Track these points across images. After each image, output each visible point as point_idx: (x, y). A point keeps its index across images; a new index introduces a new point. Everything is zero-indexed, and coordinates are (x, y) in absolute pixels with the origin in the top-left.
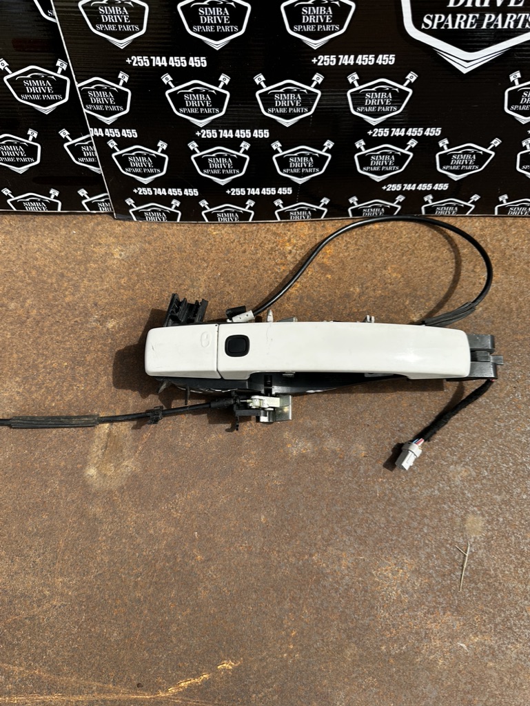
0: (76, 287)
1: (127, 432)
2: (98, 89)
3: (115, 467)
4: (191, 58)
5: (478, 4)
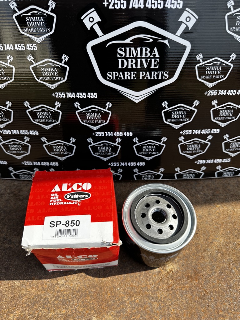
5: (134, 67)
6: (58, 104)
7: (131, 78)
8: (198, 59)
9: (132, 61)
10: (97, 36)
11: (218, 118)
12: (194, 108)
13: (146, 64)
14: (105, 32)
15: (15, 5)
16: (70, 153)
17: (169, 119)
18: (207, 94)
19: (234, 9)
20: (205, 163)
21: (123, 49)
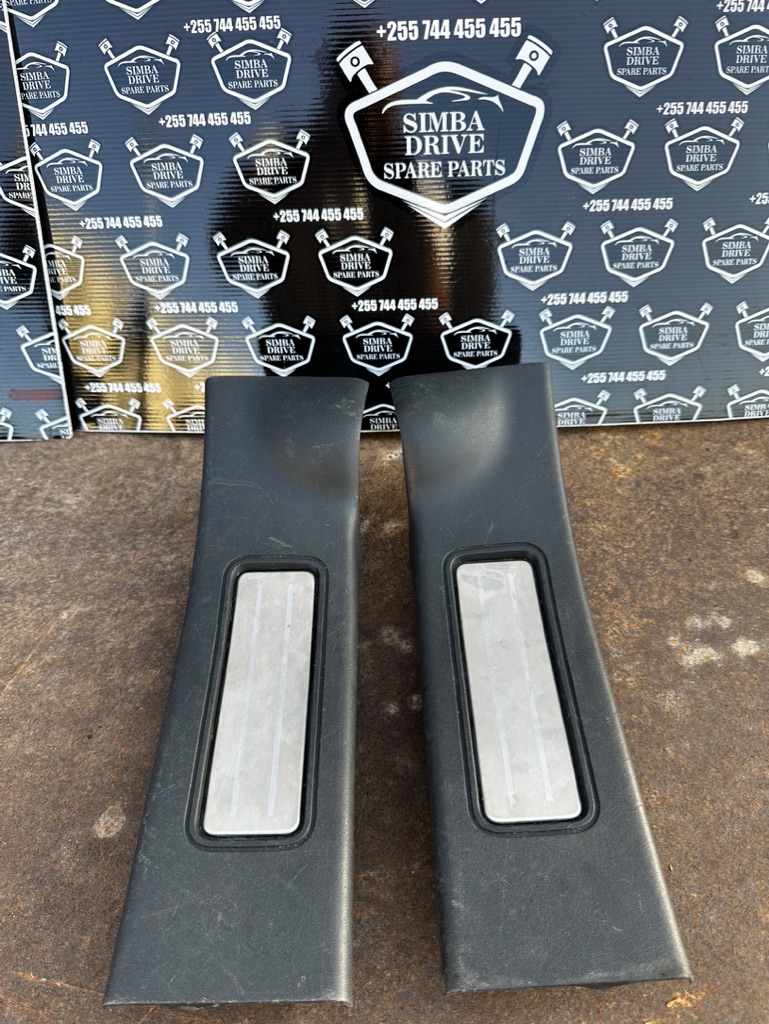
4: (146, 218)
5: (437, 151)
6: (283, 237)
7: (430, 174)
8: (561, 132)
9: (432, 140)
10: (362, 92)
11: (620, 264)
12: (566, 239)
13: (460, 144)
16: (302, 357)
17: (515, 265)
18: (589, 208)
19: (619, 35)
20: (607, 382)
21: (414, 116)
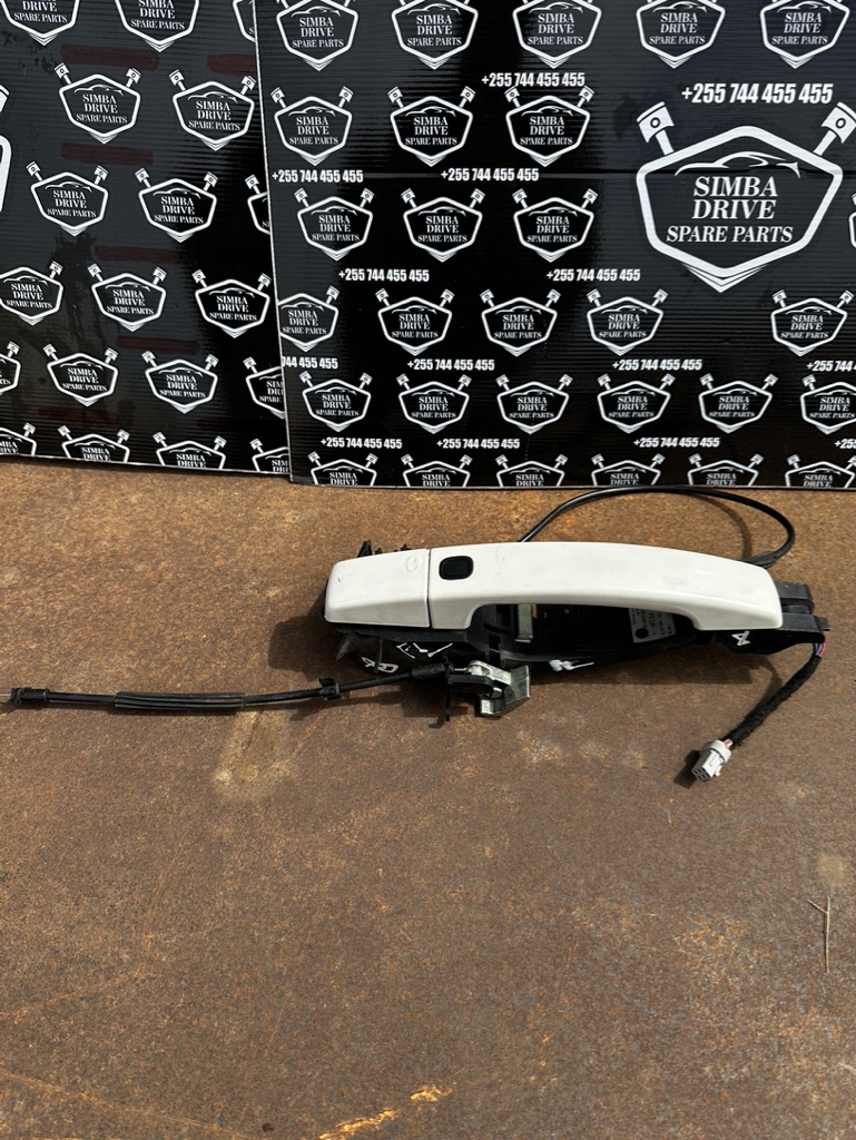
0: (232, 551)
1: (283, 724)
2: (302, 308)
3: (260, 770)
4: (412, 272)
5: (725, 216)
7: (715, 239)
8: (855, 201)
9: (722, 205)
10: (660, 154)
13: (750, 209)
14: (677, 147)
15: (517, 94)
21: (707, 179)
